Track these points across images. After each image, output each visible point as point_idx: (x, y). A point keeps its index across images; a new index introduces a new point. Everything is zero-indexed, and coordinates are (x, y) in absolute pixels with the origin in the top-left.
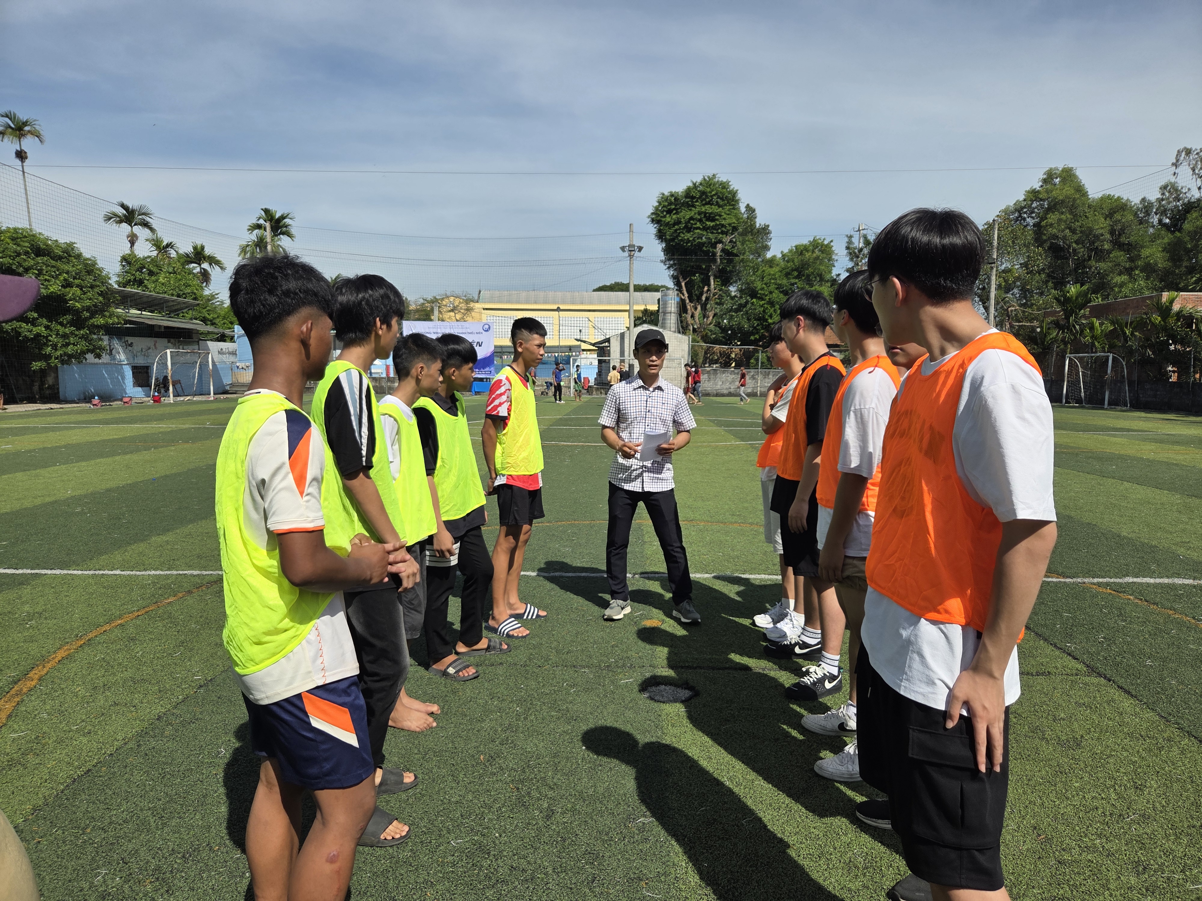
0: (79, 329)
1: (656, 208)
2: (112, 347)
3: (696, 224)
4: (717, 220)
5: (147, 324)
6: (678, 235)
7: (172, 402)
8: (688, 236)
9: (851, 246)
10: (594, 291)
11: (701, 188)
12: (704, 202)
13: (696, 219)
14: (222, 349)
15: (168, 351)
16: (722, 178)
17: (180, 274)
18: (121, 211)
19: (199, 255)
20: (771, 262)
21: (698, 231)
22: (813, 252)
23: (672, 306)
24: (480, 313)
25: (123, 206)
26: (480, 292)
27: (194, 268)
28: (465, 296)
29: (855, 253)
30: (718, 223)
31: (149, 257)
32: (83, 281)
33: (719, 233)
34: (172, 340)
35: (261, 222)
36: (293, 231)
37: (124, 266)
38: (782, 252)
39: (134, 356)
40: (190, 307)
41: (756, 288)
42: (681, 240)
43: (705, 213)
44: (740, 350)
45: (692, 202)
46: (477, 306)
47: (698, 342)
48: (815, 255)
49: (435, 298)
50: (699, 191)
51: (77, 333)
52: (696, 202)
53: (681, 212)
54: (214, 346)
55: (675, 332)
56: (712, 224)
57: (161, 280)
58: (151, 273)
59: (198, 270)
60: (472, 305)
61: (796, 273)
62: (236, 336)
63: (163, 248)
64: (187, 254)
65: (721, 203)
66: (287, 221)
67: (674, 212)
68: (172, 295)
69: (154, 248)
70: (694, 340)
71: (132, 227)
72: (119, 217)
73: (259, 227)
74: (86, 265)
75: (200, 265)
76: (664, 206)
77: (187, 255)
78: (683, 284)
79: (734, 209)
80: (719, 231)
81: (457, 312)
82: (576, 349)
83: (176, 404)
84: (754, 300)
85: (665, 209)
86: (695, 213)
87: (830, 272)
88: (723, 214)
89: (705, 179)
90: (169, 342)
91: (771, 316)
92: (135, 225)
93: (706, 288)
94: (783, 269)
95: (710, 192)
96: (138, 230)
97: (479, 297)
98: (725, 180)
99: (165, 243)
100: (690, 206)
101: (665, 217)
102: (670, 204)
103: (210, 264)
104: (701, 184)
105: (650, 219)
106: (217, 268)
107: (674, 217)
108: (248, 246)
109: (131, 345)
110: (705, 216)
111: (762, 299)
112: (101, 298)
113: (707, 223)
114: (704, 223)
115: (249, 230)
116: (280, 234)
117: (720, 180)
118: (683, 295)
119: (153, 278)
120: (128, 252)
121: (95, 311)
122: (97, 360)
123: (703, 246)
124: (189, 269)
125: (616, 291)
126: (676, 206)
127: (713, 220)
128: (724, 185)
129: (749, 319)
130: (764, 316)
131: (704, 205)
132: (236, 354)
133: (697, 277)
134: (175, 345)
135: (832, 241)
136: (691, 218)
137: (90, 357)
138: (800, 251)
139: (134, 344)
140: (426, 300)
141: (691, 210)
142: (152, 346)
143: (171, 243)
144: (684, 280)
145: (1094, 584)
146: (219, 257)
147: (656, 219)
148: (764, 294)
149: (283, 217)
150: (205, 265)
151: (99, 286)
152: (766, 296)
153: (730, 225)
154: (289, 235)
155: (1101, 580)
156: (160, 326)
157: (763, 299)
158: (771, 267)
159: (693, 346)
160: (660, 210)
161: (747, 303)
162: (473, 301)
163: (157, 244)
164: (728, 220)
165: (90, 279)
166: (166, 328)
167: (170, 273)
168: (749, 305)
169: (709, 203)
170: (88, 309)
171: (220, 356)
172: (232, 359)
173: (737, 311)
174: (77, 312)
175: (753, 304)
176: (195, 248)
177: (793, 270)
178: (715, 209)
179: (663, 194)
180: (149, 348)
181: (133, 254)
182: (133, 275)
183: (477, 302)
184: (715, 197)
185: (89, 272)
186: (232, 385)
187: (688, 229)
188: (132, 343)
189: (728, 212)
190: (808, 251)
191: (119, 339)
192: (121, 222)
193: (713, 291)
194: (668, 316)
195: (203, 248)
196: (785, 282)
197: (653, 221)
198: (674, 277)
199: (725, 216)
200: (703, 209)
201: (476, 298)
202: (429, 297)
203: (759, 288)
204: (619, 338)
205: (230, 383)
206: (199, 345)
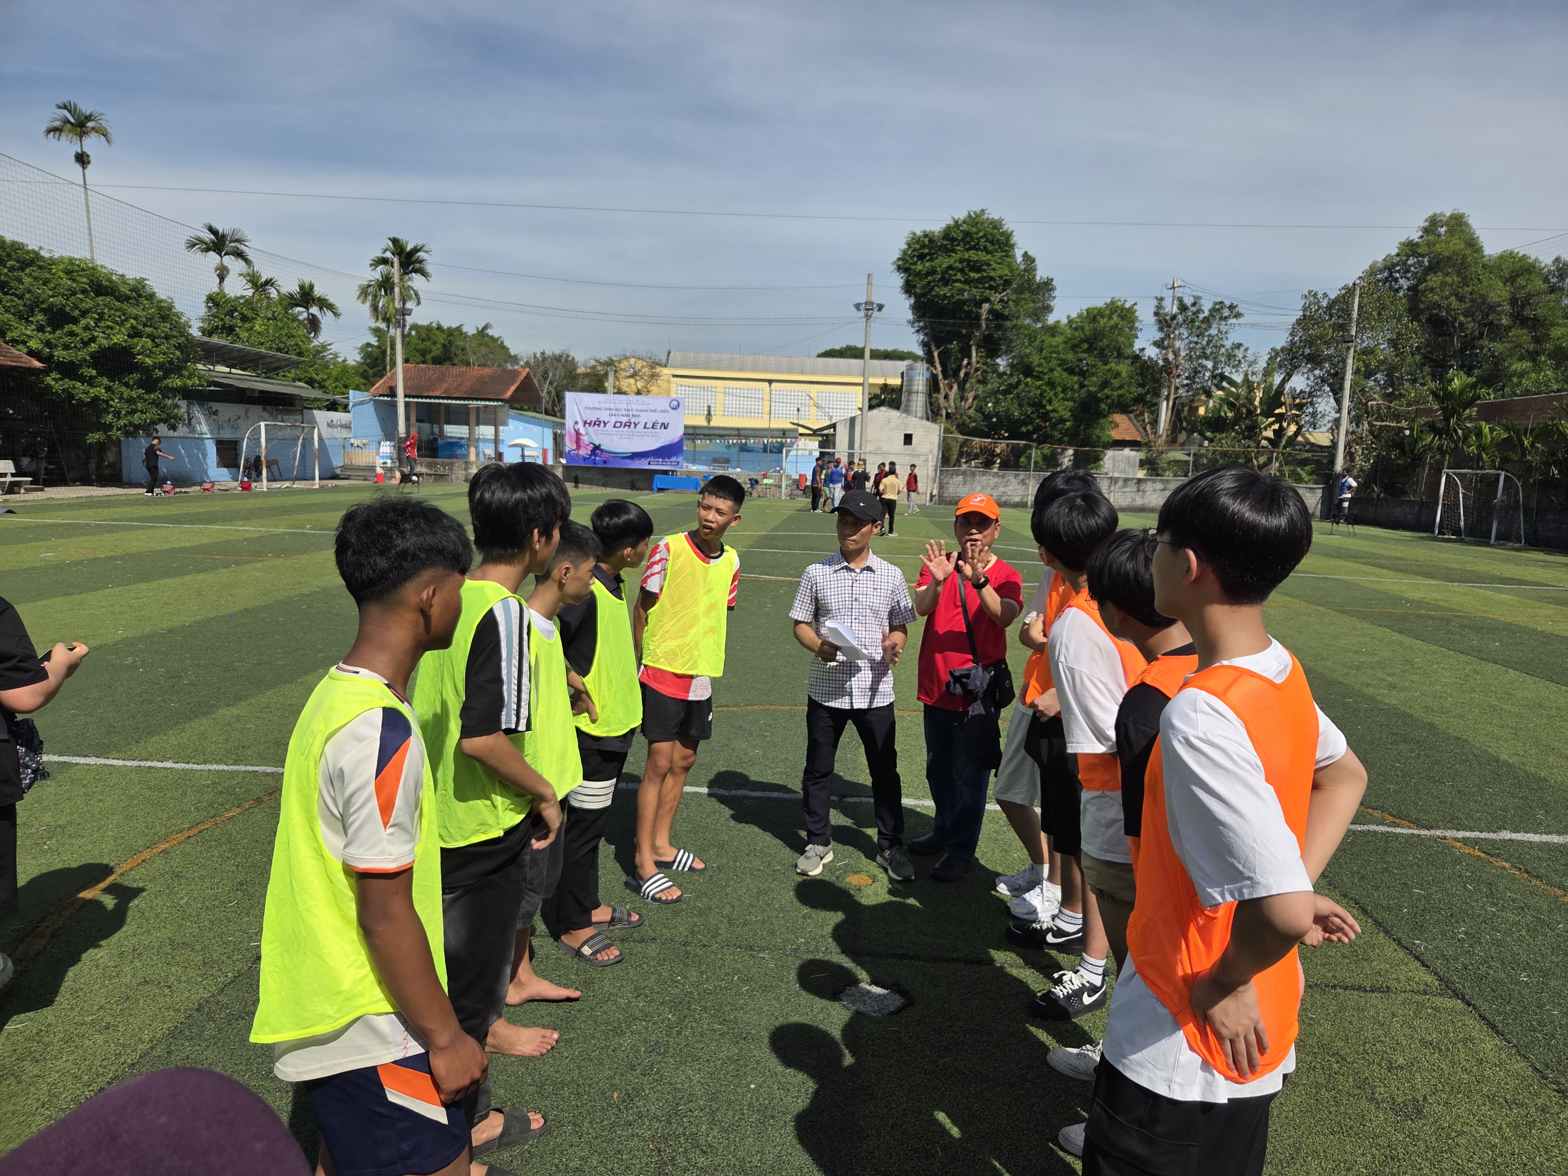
0: (148, 392)
1: (905, 252)
2: (191, 415)
3: (955, 275)
4: (984, 270)
5: (237, 387)
6: (932, 289)
7: (265, 489)
8: (945, 291)
9: (1162, 311)
10: (819, 356)
11: (965, 227)
12: (968, 246)
13: (956, 268)
14: (332, 421)
15: (262, 424)
16: (993, 214)
17: (281, 320)
18: (208, 237)
19: (306, 296)
20: (1053, 330)
21: (958, 284)
22: (1110, 318)
23: (920, 384)
24: (669, 382)
25: (211, 230)
26: (669, 353)
27: (300, 313)
28: (650, 358)
29: (1166, 321)
30: (985, 274)
31: (243, 297)
32: (156, 329)
33: (986, 288)
34: (269, 408)
35: (388, 255)
36: (429, 268)
37: (210, 308)
38: (1068, 317)
39: (220, 427)
40: (296, 365)
41: (1032, 363)
42: (935, 296)
43: (969, 261)
44: (1008, 446)
45: (952, 245)
46: (665, 371)
47: (952, 433)
48: (1112, 322)
49: (610, 359)
50: (961, 231)
51: (146, 397)
52: (958, 245)
53: (937, 258)
54: (322, 416)
55: (922, 418)
56: (977, 276)
57: (257, 327)
58: (244, 318)
59: (305, 315)
60: (658, 370)
61: (1086, 346)
62: (351, 404)
63: (260, 285)
64: (291, 294)
65: (991, 248)
66: (421, 254)
67: (928, 258)
68: (271, 348)
69: (250, 285)
70: (946, 431)
71: (221, 257)
72: (206, 243)
73: (384, 261)
74: (160, 308)
75: (307, 309)
76: (914, 250)
77: (291, 296)
78: (936, 354)
79: (1007, 256)
80: (987, 285)
81: (638, 378)
82: (792, 434)
83: (270, 493)
84: (1029, 379)
85: (916, 253)
86: (955, 261)
87: (1131, 345)
88: (992, 263)
89: (970, 216)
90: (264, 410)
91: (1050, 402)
92: (226, 254)
93: (965, 362)
94: (1069, 339)
95: (977, 233)
96: (229, 261)
97: (668, 360)
98: (996, 218)
99: (263, 280)
100: (948, 250)
101: (915, 263)
102: (923, 246)
103: (321, 309)
104: (964, 222)
105: (895, 266)
106: (329, 314)
107: (927, 264)
108: (369, 286)
109: (216, 413)
110: (968, 265)
111: (1038, 378)
112: (178, 353)
113: (972, 274)
114: (966, 274)
115: (372, 265)
116: (411, 272)
117: (991, 217)
118: (936, 369)
119: (247, 325)
120: (216, 289)
121: (171, 369)
122: (171, 433)
123: (964, 304)
124: (292, 315)
125: (847, 357)
126: (930, 250)
127: (978, 270)
128: (996, 225)
129: (1021, 405)
130: (1040, 402)
131: (968, 250)
132: (350, 428)
133: (954, 345)
134: (271, 414)
135: (1135, 304)
136: (950, 267)
137: (163, 429)
138: (1093, 315)
139: (220, 414)
140: (598, 362)
141: (950, 256)
142: (243, 414)
143: (271, 280)
144: (938, 347)
145: (1457, 840)
146: (332, 300)
147: (904, 266)
148: (1042, 372)
149: (416, 250)
150: (314, 310)
151: (175, 337)
152: (1045, 374)
153: (1001, 277)
154: (424, 273)
155: (1468, 834)
156: (253, 390)
157: (1040, 379)
158: (1053, 336)
159: (944, 438)
160: (909, 256)
161: (1019, 383)
162: (660, 365)
163: (253, 280)
164: (999, 271)
165: (165, 327)
166: (262, 392)
167: (269, 319)
168: (1022, 386)
169: (975, 248)
170: (161, 366)
171: (330, 430)
172: (344, 434)
173: (1005, 393)
174: (147, 371)
175: (1026, 384)
176: (302, 287)
177: (1082, 341)
178: (983, 256)
179: (914, 234)
180: (239, 418)
181: (221, 293)
182: (222, 320)
183: (665, 366)
184: (982, 240)
185: (164, 318)
186: (344, 467)
187: (946, 281)
188: (217, 411)
189: (999, 261)
190: (1103, 317)
191: (201, 405)
192: (207, 250)
193: (974, 365)
194: (914, 397)
195: (311, 287)
196: (1070, 356)
197: (899, 268)
198: (925, 344)
199: (995, 265)
200: (966, 256)
201: (664, 361)
202: (603, 358)
203: (1036, 363)
204: (848, 424)
205: (342, 464)
206: (302, 414)
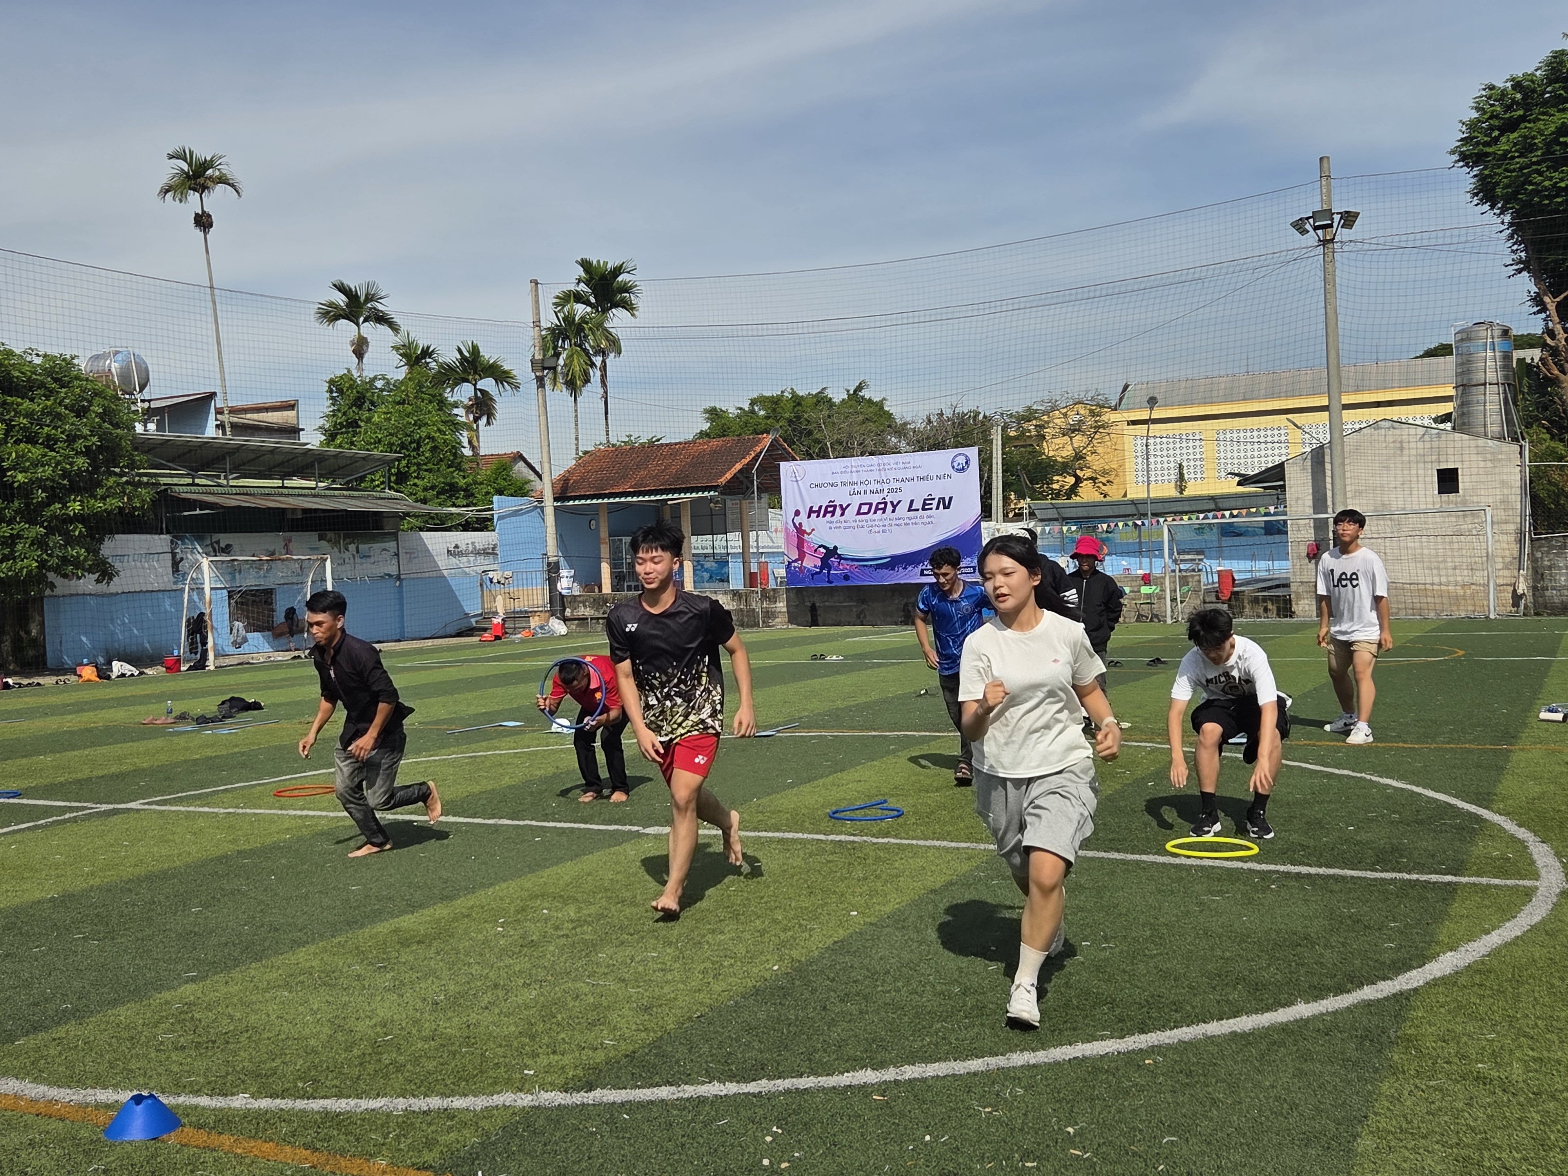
1: (1472, 126)
2: (178, 557)
14: (457, 547)
15: (203, 560)
18: (339, 298)
19: (471, 365)
23: (1489, 365)
24: (1120, 432)
25: (341, 288)
26: (1126, 387)
28: (1092, 399)
34: (330, 534)
35: (583, 287)
36: (634, 297)
39: (237, 571)
46: (1113, 417)
54: (438, 541)
55: (1494, 437)
60: (1110, 417)
62: (496, 517)
63: (416, 359)
64: (452, 364)
66: (624, 277)
67: (1520, 124)
69: (403, 361)
70: (1544, 455)
71: (358, 326)
72: (338, 309)
73: (574, 297)
75: (472, 385)
76: (1493, 117)
77: (449, 367)
78: (1552, 308)
85: (1496, 122)
90: (324, 538)
92: (363, 321)
96: (369, 330)
97: (1121, 399)
101: (1495, 141)
102: (1511, 106)
103: (495, 381)
105: (1456, 157)
107: (1519, 136)
108: (549, 336)
109: (227, 550)
116: (611, 308)
118: (1555, 337)
120: (348, 370)
126: (1524, 108)
132: (490, 555)
134: (337, 543)
139: (236, 548)
142: (279, 548)
143: (428, 348)
146: (506, 367)
147: (1473, 151)
149: (618, 272)
154: (627, 306)
156: (294, 510)
163: (407, 352)
166: (305, 511)
171: (454, 560)
172: (483, 563)
176: (464, 353)
179: (1493, 87)
180: (272, 553)
183: (1116, 409)
186: (483, 616)
188: (229, 546)
191: (198, 539)
192: (337, 318)
195: (477, 350)
197: (1464, 158)
201: (1115, 401)
204: (1309, 463)
205: (480, 612)
206: (397, 540)
